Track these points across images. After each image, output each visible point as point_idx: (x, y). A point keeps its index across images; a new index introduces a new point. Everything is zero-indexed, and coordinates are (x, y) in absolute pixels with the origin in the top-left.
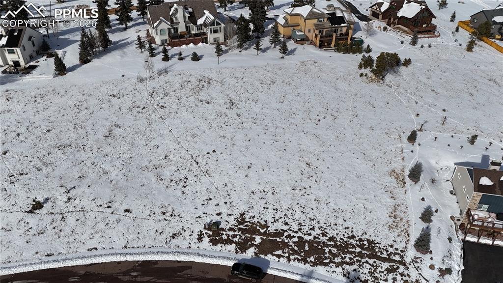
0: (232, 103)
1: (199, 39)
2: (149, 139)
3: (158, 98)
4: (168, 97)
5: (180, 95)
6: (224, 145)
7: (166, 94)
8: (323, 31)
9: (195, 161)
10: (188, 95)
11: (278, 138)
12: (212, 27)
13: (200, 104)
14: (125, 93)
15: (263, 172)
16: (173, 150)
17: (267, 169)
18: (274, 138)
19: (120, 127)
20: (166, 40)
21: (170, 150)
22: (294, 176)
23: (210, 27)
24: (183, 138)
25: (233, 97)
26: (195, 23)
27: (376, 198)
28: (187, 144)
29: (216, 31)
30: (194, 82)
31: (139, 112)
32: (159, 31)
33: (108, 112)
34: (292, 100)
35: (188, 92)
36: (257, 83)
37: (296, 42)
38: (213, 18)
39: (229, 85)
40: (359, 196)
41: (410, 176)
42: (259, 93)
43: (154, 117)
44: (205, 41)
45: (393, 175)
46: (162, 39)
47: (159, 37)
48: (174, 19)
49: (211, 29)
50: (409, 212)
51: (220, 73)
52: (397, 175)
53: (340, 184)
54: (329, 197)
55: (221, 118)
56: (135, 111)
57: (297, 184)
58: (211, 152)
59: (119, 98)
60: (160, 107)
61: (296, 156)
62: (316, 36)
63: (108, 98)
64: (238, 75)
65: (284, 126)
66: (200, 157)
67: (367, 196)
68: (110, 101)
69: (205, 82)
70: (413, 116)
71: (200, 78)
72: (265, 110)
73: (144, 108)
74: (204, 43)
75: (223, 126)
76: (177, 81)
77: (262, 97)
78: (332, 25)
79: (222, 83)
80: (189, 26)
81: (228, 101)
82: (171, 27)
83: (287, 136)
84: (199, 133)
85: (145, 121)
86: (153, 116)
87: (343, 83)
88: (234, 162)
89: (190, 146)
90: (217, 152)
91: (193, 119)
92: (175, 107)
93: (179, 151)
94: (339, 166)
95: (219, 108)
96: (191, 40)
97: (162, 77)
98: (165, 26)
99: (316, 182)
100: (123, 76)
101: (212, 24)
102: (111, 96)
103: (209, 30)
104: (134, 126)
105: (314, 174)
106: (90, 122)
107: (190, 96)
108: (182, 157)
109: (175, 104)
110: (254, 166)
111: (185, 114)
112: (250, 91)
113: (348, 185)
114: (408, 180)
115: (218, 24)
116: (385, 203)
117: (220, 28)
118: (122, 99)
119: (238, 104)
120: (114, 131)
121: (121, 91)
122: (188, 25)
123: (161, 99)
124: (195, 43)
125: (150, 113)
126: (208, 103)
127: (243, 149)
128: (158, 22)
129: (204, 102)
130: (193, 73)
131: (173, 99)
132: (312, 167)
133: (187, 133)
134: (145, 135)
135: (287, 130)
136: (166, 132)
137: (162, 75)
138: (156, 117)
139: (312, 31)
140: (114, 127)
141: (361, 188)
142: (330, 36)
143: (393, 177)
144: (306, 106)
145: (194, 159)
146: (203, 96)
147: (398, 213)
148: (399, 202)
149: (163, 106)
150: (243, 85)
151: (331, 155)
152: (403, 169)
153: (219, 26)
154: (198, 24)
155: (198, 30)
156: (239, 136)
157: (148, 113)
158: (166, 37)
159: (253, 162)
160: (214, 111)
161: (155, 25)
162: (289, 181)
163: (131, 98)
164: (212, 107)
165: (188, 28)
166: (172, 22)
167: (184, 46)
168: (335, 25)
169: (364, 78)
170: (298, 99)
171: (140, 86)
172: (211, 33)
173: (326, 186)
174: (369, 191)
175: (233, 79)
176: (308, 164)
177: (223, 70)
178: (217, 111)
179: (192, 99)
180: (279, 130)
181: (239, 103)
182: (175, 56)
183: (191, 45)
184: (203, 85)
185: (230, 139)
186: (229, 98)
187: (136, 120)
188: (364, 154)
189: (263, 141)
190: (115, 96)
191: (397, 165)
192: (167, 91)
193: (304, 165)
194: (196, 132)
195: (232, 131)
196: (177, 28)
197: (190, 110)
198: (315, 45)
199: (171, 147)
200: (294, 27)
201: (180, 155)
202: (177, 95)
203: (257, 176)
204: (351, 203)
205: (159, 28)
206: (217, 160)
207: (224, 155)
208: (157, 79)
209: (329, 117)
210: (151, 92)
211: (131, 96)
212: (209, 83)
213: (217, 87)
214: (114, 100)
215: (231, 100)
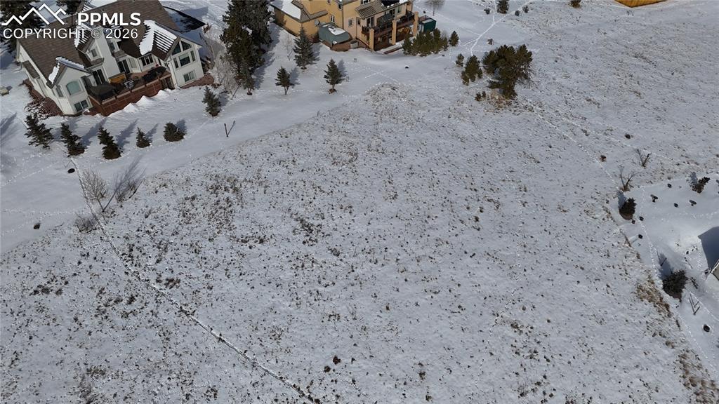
0: (308, 228)
1: (155, 84)
2: (186, 380)
3: (151, 262)
4: (169, 254)
5: (195, 239)
6: (346, 335)
7: (163, 247)
8: (372, 18)
9: (310, 398)
10: (210, 235)
11: (433, 283)
12: (177, 56)
13: (245, 249)
14: (68, 273)
15: (452, 377)
16: (251, 389)
17: (455, 367)
18: (427, 286)
19: (103, 373)
20: (84, 103)
21: (244, 392)
22: (507, 364)
23: (173, 57)
24: (256, 347)
25: (302, 211)
26: (135, 52)
27: (650, 356)
28: (273, 362)
29: (185, 61)
30: (205, 198)
31: (125, 315)
32: (63, 90)
33: (52, 341)
34: (408, 187)
35: (205, 225)
36: (327, 164)
37: (332, 47)
38: (175, 37)
39: (278, 183)
40: (624, 362)
41: (665, 288)
42: (343, 188)
43: (168, 316)
44: (168, 84)
45: (644, 297)
46: (76, 102)
47: (67, 100)
48: (90, 56)
49: (175, 59)
50: (705, 364)
51: (244, 159)
52: (648, 293)
53: (584, 348)
54: (584, 385)
55: (306, 271)
56: (114, 314)
57: (522, 381)
58: (331, 363)
59: (59, 292)
60: (166, 285)
61: (485, 315)
62: (365, 31)
63: (32, 301)
64: (280, 154)
65: (428, 251)
66: (316, 384)
67: (636, 359)
68: (41, 309)
69: (226, 189)
70: (598, 162)
71: (211, 183)
72: (375, 225)
73: (132, 300)
74: (168, 90)
75: (321, 289)
76: (167, 204)
77: (354, 195)
78: (386, 5)
79: (261, 181)
80: (125, 61)
81: (299, 226)
82: (86, 74)
83: (447, 272)
84: (281, 323)
85: (153, 333)
86: (162, 314)
87: (463, 123)
88: (389, 374)
89: (280, 364)
90: (344, 360)
91: (253, 294)
92: (198, 273)
93: (267, 386)
94: (561, 311)
95: (289, 246)
96: (141, 90)
97: (129, 204)
98: (75, 74)
99: (548, 360)
100: (37, 227)
101: (176, 49)
102: (36, 292)
103: (173, 61)
104: (134, 356)
105: (536, 345)
106: (23, 387)
107: (215, 236)
108: (280, 398)
109: (193, 266)
110: (428, 367)
111: (228, 285)
112: (326, 187)
113: (598, 348)
114: (667, 298)
115: (186, 46)
116: (666, 362)
117: (192, 52)
118: (67, 295)
119: (319, 225)
120: (95, 391)
121: (56, 272)
122: (121, 60)
123: (158, 261)
124: (150, 94)
125: (152, 306)
126: (262, 241)
127: (388, 334)
128: (56, 70)
129: (251, 242)
130: (190, 174)
131: (184, 256)
132: (525, 330)
133: (258, 333)
134: (171, 372)
135: (438, 259)
136: (213, 345)
137: (127, 196)
138: (172, 313)
139: (354, 23)
140: (89, 379)
141: (618, 344)
142: (388, 27)
143: (646, 300)
144: (438, 193)
145: (307, 394)
146: (241, 227)
147: (692, 373)
148: (681, 348)
149: (172, 280)
150: (304, 175)
151: (538, 292)
152: (649, 277)
153: (188, 51)
154: (143, 52)
155: (144, 64)
156: (364, 304)
157: (147, 309)
158: (83, 96)
159: (422, 359)
160: (284, 257)
161: (52, 78)
162: (506, 377)
163: (87, 283)
164: (275, 250)
165: (123, 66)
166: (87, 63)
167: (130, 108)
168: (390, 5)
169: (484, 101)
170: (415, 180)
171: (91, 242)
172: (177, 66)
173: (566, 363)
174: (631, 346)
175: (277, 167)
176: (514, 326)
177: (246, 150)
178: (290, 254)
179: (222, 240)
180: (426, 264)
181: (320, 221)
182: (127, 139)
183: (144, 100)
184: (228, 200)
185: (350, 318)
186: (295, 217)
187: (130, 338)
188: (582, 268)
189: (413, 301)
190: (46, 291)
191: (637, 275)
192: (159, 237)
193: (510, 332)
194: (274, 324)
195: (343, 296)
196: (100, 71)
197: (234, 271)
198: (368, 47)
199: (243, 381)
200: (319, 19)
201: (273, 396)
202: (187, 240)
203: (446, 389)
204: (622, 384)
205: (63, 84)
206: (354, 381)
207: (359, 362)
208: (119, 211)
209: (486, 206)
210: (127, 251)
211: (85, 276)
212: (236, 190)
213: (258, 197)
214: (51, 300)
215: (302, 221)
